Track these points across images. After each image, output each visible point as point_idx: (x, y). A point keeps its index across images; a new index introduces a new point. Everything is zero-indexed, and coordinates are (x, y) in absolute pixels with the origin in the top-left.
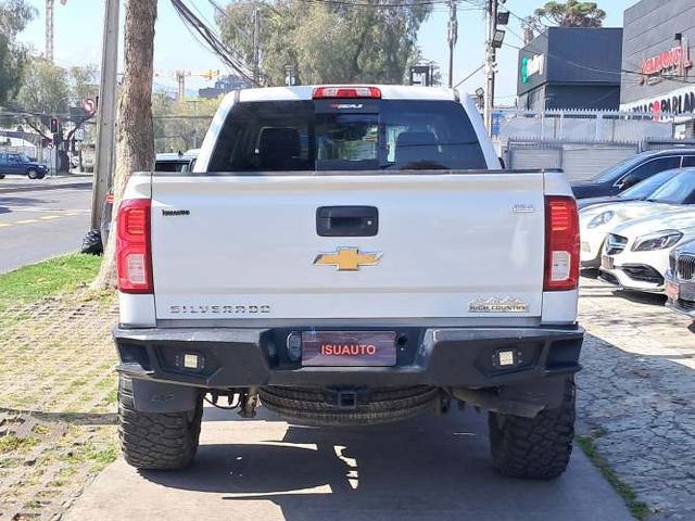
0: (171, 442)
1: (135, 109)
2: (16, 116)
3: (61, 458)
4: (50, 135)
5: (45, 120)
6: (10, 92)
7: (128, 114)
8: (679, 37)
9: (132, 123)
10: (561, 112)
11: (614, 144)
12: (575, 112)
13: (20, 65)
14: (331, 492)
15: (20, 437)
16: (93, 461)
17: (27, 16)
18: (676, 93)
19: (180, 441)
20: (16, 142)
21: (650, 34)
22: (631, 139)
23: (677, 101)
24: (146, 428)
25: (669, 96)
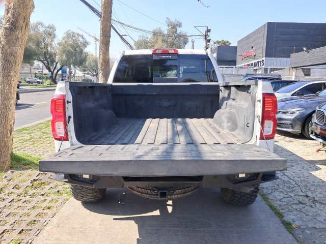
0: (91, 195)
1: (104, 64)
2: (86, 69)
3: (54, 193)
4: (95, 74)
5: (93, 70)
6: (84, 63)
7: (102, 65)
8: (252, 47)
9: (103, 68)
10: (224, 66)
11: (238, 75)
12: (227, 66)
13: (86, 56)
14: (159, 214)
15: (43, 181)
16: (66, 195)
17: (88, 44)
18: (251, 62)
19: (95, 194)
20: (86, 76)
21: (245, 47)
22: (243, 74)
23: (252, 64)
24: (80, 190)
25: (250, 63)
